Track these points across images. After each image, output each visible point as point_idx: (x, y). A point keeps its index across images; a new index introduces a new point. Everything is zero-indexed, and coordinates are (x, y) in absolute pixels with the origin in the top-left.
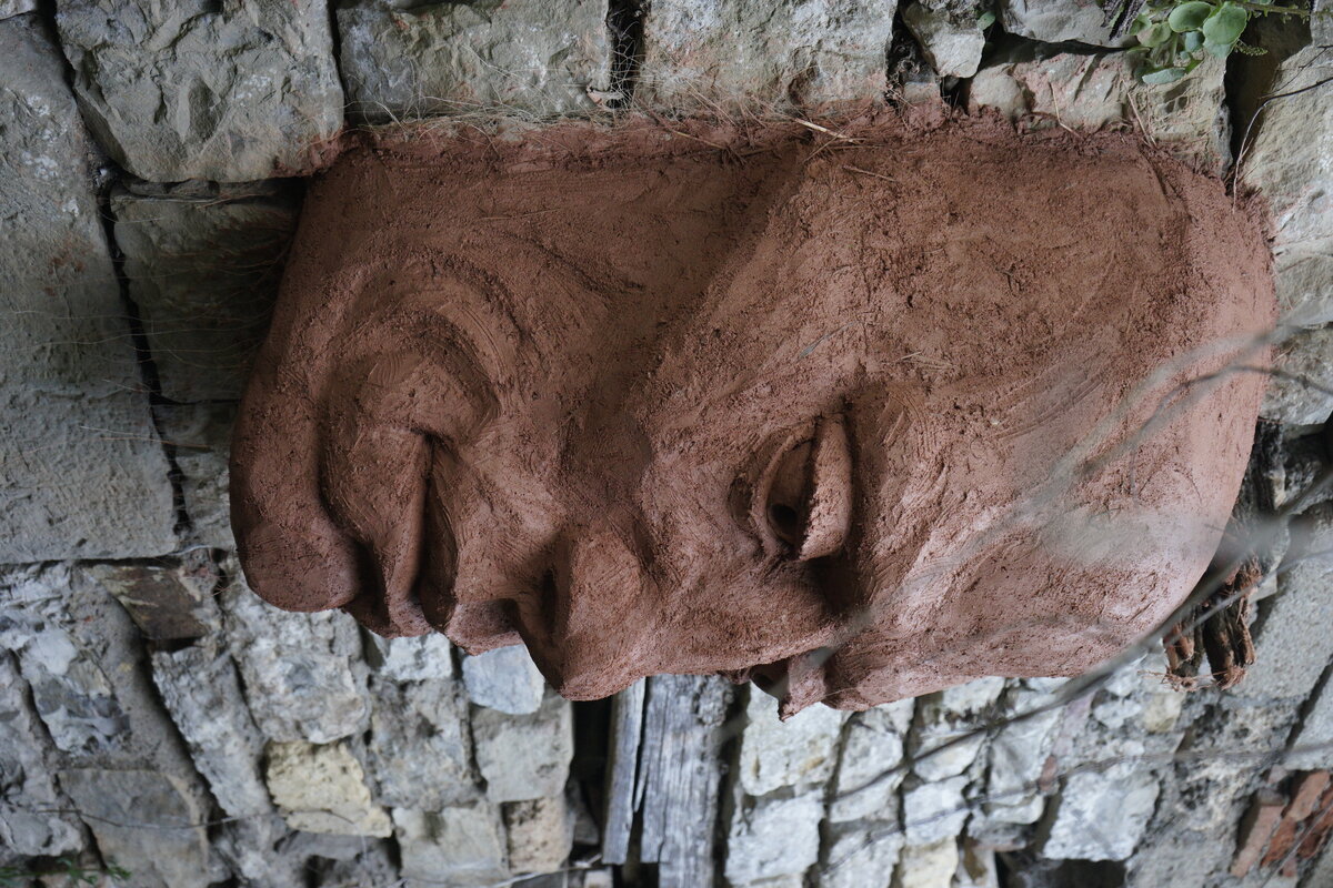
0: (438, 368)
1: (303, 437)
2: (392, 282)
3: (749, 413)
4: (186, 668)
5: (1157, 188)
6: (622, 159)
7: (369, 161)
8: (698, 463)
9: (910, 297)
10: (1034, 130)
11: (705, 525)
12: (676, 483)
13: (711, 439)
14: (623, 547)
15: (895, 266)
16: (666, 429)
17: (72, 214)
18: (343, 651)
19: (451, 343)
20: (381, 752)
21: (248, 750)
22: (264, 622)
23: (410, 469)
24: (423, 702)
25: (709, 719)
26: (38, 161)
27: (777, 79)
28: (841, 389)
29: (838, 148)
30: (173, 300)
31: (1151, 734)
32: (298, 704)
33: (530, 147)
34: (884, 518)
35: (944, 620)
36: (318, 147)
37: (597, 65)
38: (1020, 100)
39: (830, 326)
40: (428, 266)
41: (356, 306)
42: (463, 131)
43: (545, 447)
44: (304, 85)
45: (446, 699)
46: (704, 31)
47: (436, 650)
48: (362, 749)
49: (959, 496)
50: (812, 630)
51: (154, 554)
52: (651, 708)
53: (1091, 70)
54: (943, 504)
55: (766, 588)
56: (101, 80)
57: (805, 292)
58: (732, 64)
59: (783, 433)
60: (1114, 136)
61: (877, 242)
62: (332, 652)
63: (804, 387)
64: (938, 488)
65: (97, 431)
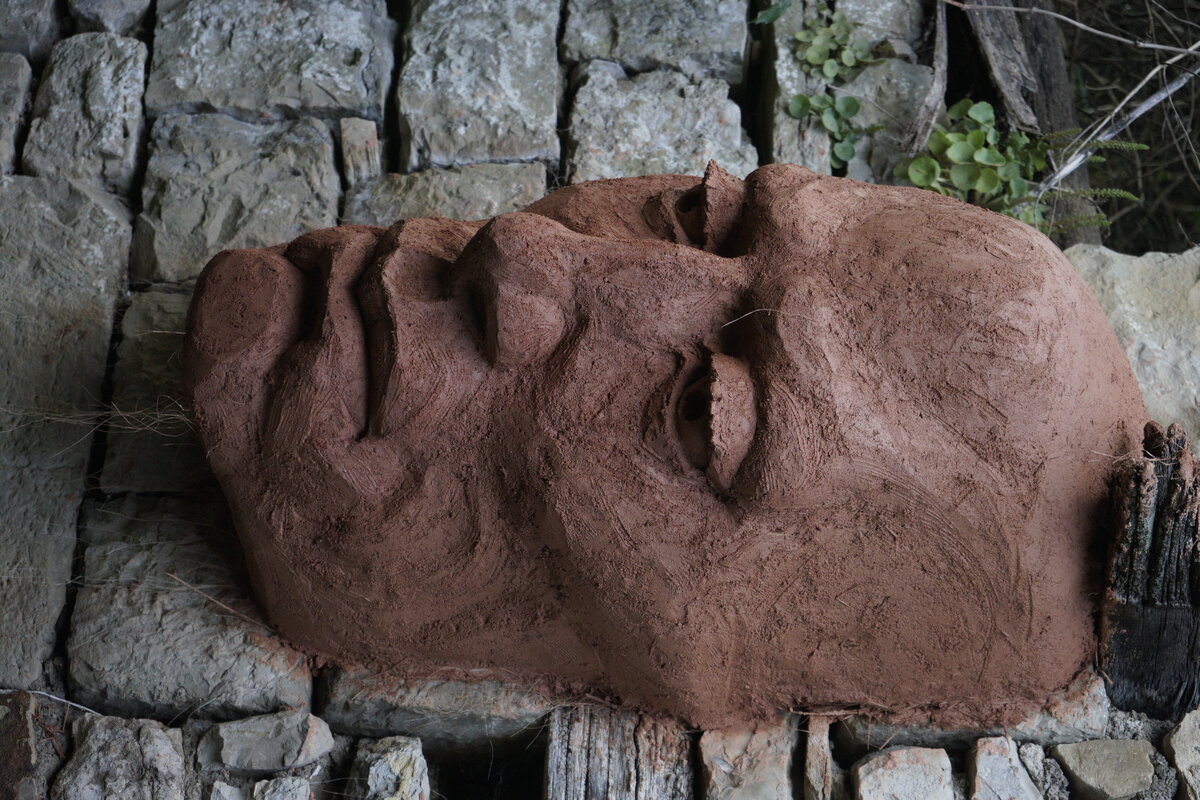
8: (616, 193)
11: (623, 228)
12: (596, 200)
17: (99, 290)
26: (92, 247)
56: (164, 200)
65: (24, 503)
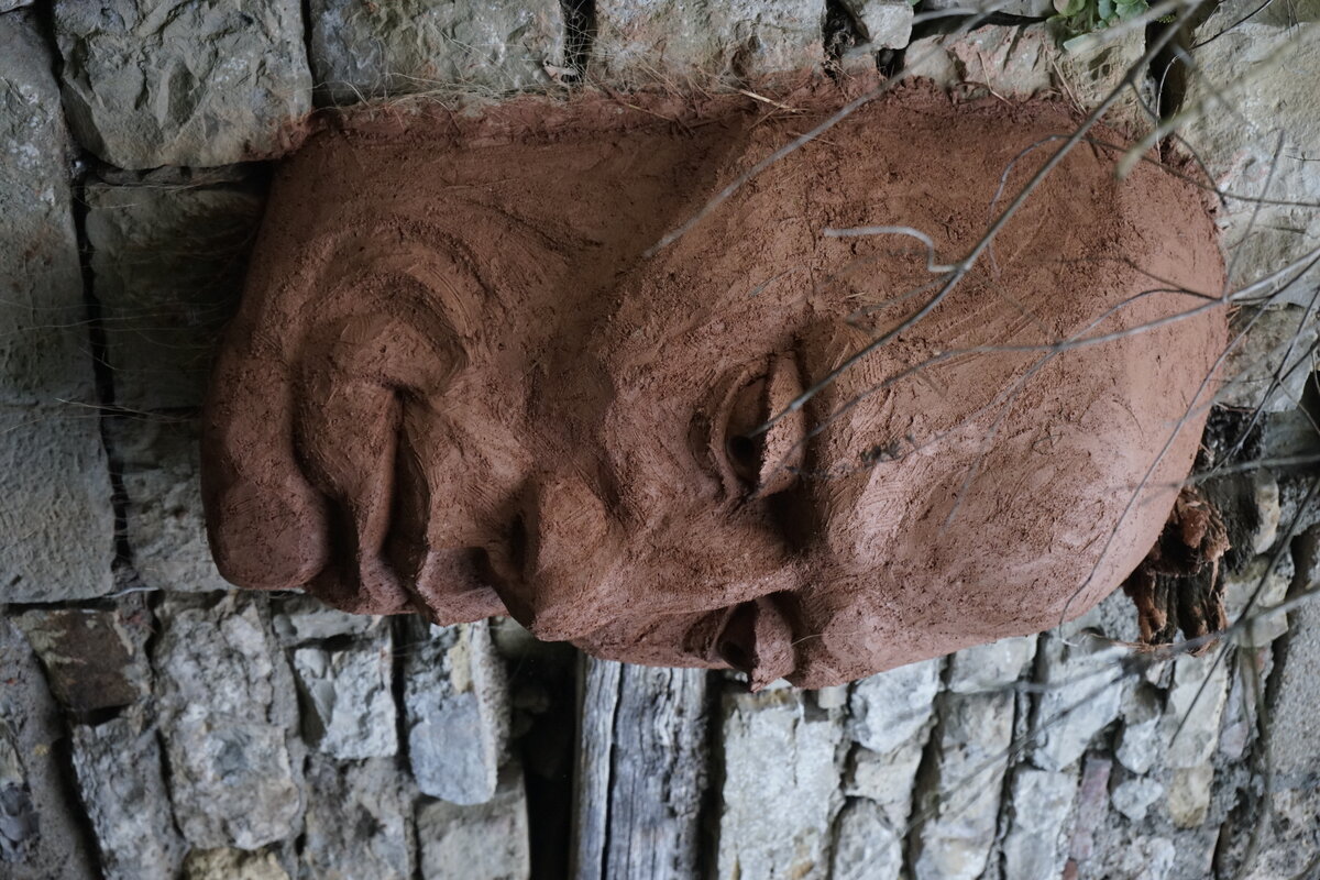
0: (407, 326)
1: (277, 397)
2: (362, 249)
3: (704, 350)
4: (108, 747)
5: (1089, 152)
6: (577, 132)
7: (337, 141)
8: (659, 400)
9: (854, 246)
10: (968, 100)
11: (667, 464)
12: (637, 419)
13: (670, 374)
14: (588, 491)
15: (838, 218)
16: (627, 366)
17: (49, 203)
18: (281, 719)
19: (420, 302)
20: (315, 862)
21: (165, 864)
22: (198, 683)
23: (382, 421)
24: (364, 791)
25: (681, 809)
26: (23, 148)
27: (721, 52)
28: (790, 328)
29: (783, 118)
30: (136, 294)
31: (1180, 829)
32: (226, 796)
33: (490, 123)
34: (835, 441)
35: (902, 551)
36: (288, 128)
37: (552, 40)
38: (952, 71)
39: (779, 269)
40: (396, 233)
41: (328, 273)
42: (426, 108)
43: (511, 395)
44: (278, 69)
45: (389, 790)
46: (651, 6)
47: (382, 714)
48: (293, 860)
49: (906, 420)
50: (774, 568)
51: (90, 594)
52: (617, 794)
53: (1016, 40)
54: (891, 428)
55: (727, 528)
56: (90, 67)
57: (754, 239)
58: (678, 37)
59: (739, 368)
60: (1046, 105)
61: (821, 197)
62: (269, 720)
63: (755, 324)
64: (885, 412)
65: (46, 445)
